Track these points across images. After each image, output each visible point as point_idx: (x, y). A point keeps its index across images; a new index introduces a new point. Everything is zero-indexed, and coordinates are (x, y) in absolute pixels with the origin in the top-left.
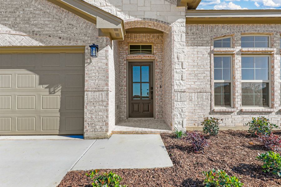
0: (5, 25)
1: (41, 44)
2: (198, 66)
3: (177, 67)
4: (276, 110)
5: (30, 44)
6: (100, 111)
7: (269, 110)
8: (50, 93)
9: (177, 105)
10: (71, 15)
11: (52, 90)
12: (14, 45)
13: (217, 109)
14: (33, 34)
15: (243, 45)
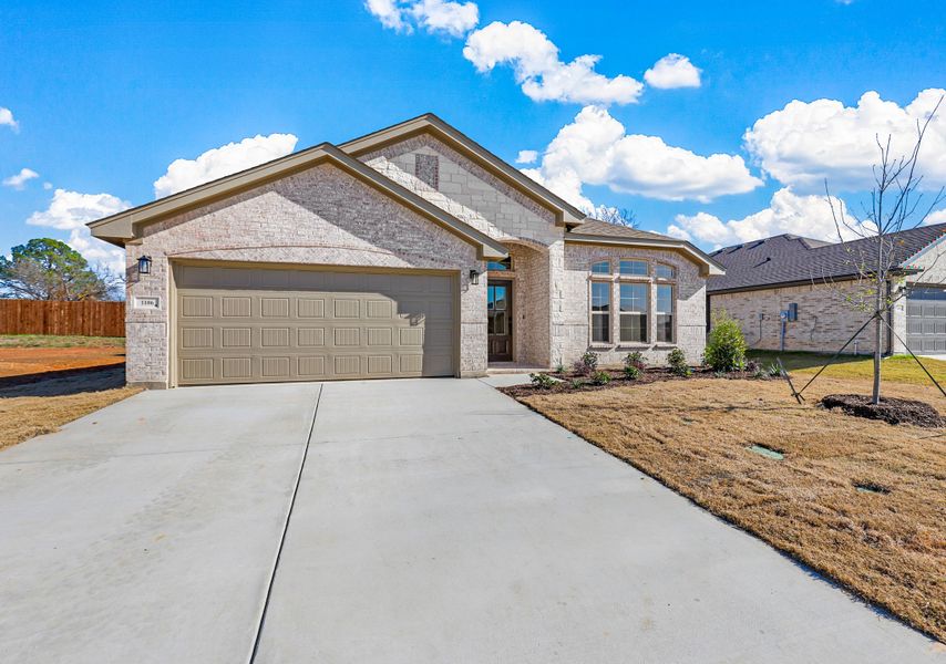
0: (364, 239)
1: (409, 266)
2: (576, 294)
3: (554, 296)
4: (653, 346)
5: (396, 266)
6: (479, 346)
7: (646, 345)
8: (411, 325)
9: (555, 340)
10: (445, 233)
11: (414, 320)
12: (376, 264)
13: (595, 345)
14: (399, 253)
15: (622, 272)
